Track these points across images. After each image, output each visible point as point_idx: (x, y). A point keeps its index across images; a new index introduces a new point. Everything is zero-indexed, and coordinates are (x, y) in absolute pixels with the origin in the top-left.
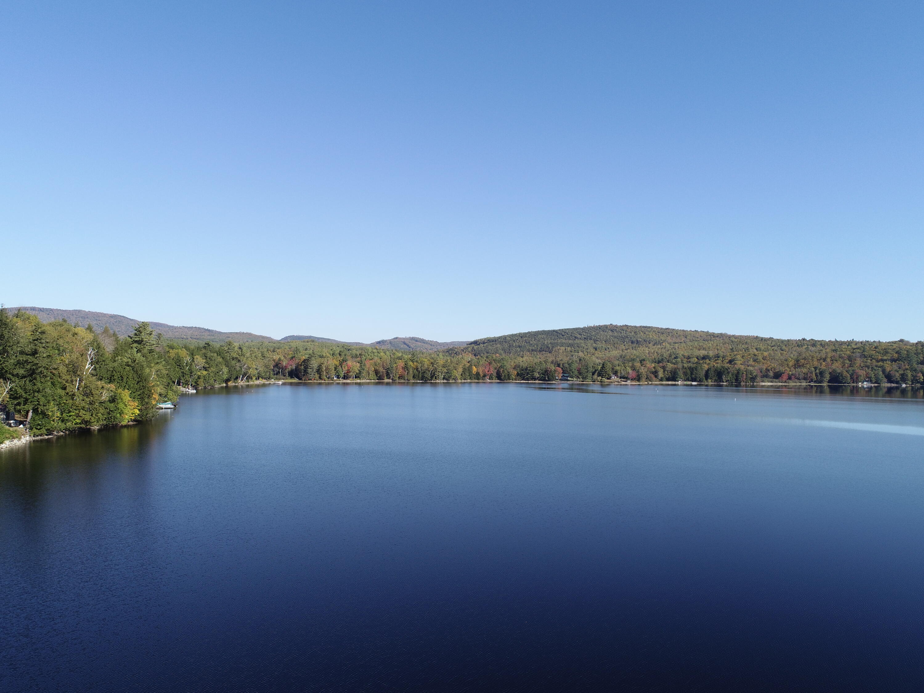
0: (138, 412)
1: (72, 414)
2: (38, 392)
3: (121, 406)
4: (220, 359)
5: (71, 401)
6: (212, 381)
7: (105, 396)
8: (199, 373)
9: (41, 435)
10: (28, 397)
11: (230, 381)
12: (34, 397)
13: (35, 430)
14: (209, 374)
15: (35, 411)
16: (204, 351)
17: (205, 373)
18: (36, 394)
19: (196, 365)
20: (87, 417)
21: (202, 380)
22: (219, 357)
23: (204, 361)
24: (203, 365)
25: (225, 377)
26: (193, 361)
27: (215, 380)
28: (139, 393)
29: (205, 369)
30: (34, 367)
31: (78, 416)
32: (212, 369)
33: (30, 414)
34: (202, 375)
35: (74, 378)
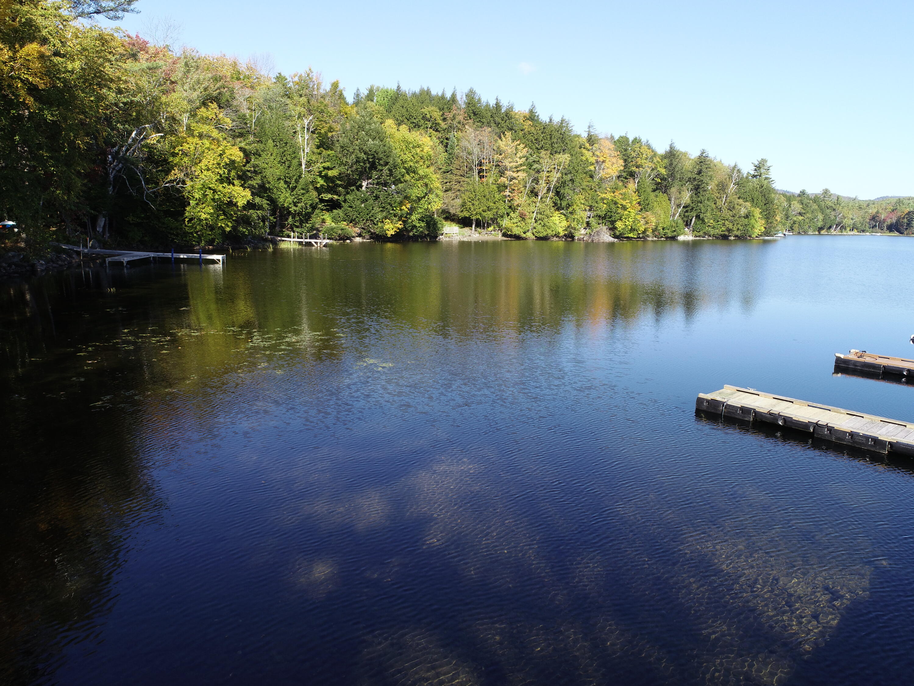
0: (764, 229)
1: (719, 223)
2: (701, 203)
3: (753, 221)
4: (815, 207)
5: (719, 213)
6: (806, 227)
7: (743, 211)
8: (795, 219)
9: (699, 236)
10: (694, 206)
11: (823, 229)
12: (698, 206)
13: (695, 232)
14: (804, 220)
15: (698, 217)
16: (800, 198)
17: (801, 218)
18: (699, 204)
19: (793, 211)
20: (731, 226)
21: (797, 225)
22: (815, 204)
23: (801, 206)
24: (799, 211)
25: (820, 224)
26: (790, 206)
27: (809, 227)
28: (765, 213)
29: (800, 214)
30: (700, 183)
31: (724, 225)
32: (808, 215)
33: (694, 220)
34: (798, 220)
35: (722, 195)
